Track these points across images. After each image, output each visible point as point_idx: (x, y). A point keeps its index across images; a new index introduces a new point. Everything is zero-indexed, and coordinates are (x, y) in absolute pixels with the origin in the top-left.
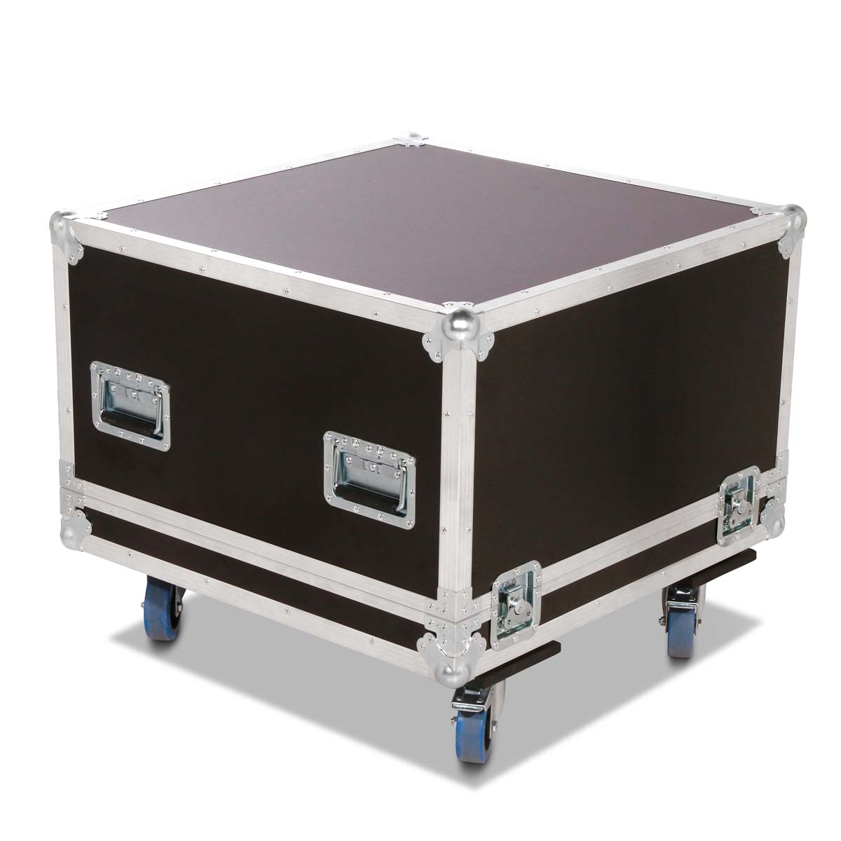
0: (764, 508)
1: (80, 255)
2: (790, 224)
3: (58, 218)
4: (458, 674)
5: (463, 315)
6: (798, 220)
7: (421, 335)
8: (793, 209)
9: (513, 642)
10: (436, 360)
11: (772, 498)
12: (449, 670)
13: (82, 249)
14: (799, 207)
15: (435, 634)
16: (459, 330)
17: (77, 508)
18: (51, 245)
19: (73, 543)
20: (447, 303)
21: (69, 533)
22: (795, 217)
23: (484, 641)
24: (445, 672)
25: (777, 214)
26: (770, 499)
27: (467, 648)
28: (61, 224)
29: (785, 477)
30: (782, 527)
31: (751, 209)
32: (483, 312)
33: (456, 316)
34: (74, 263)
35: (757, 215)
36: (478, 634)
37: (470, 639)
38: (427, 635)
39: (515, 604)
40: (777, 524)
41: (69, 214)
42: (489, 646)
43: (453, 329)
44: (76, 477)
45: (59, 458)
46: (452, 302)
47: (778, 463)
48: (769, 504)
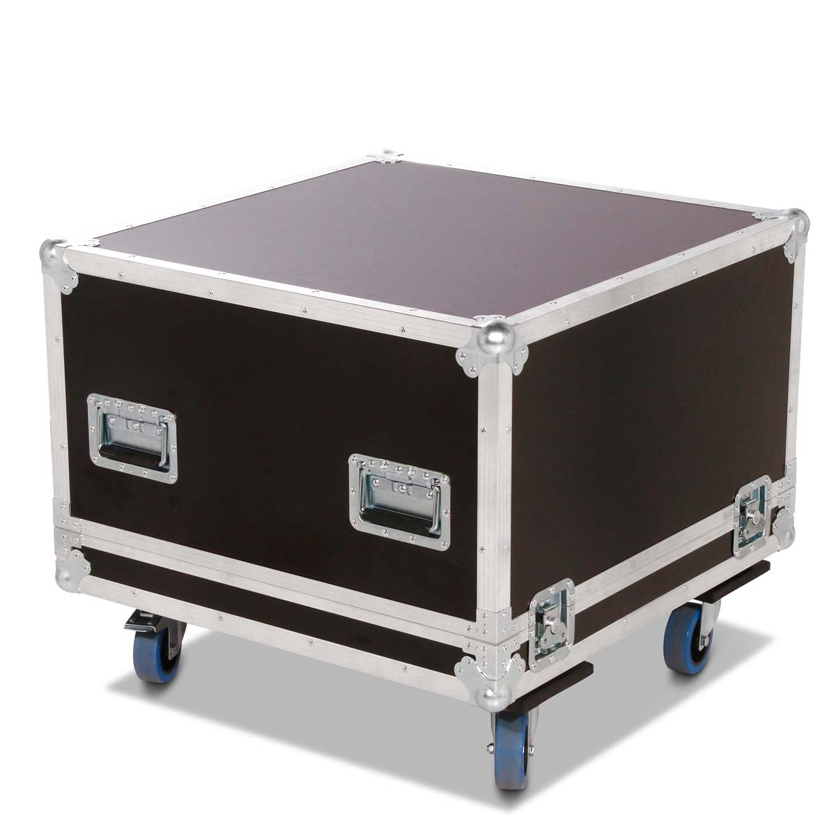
0: (776, 518)
1: (75, 283)
2: (794, 228)
3: (49, 246)
4: (500, 696)
5: (498, 327)
6: (802, 223)
7: (454, 350)
8: (795, 213)
9: (550, 664)
10: (471, 375)
11: (783, 507)
12: (489, 693)
13: (76, 277)
14: (800, 211)
15: (473, 657)
16: (494, 343)
17: (73, 548)
18: (42, 275)
19: (69, 584)
20: (478, 317)
21: (65, 574)
22: (799, 220)
23: (523, 662)
24: (485, 696)
25: (781, 218)
26: (780, 509)
27: (508, 670)
28: (53, 252)
29: (794, 487)
30: (792, 537)
31: (753, 215)
32: (517, 324)
33: (491, 328)
34: (68, 292)
35: (760, 220)
36: (517, 655)
37: (511, 661)
38: (465, 659)
39: (551, 623)
40: (788, 535)
41: (60, 242)
42: (528, 668)
43: (488, 342)
44: (71, 516)
45: (53, 497)
46: (483, 316)
47: (788, 472)
48: (780, 514)
